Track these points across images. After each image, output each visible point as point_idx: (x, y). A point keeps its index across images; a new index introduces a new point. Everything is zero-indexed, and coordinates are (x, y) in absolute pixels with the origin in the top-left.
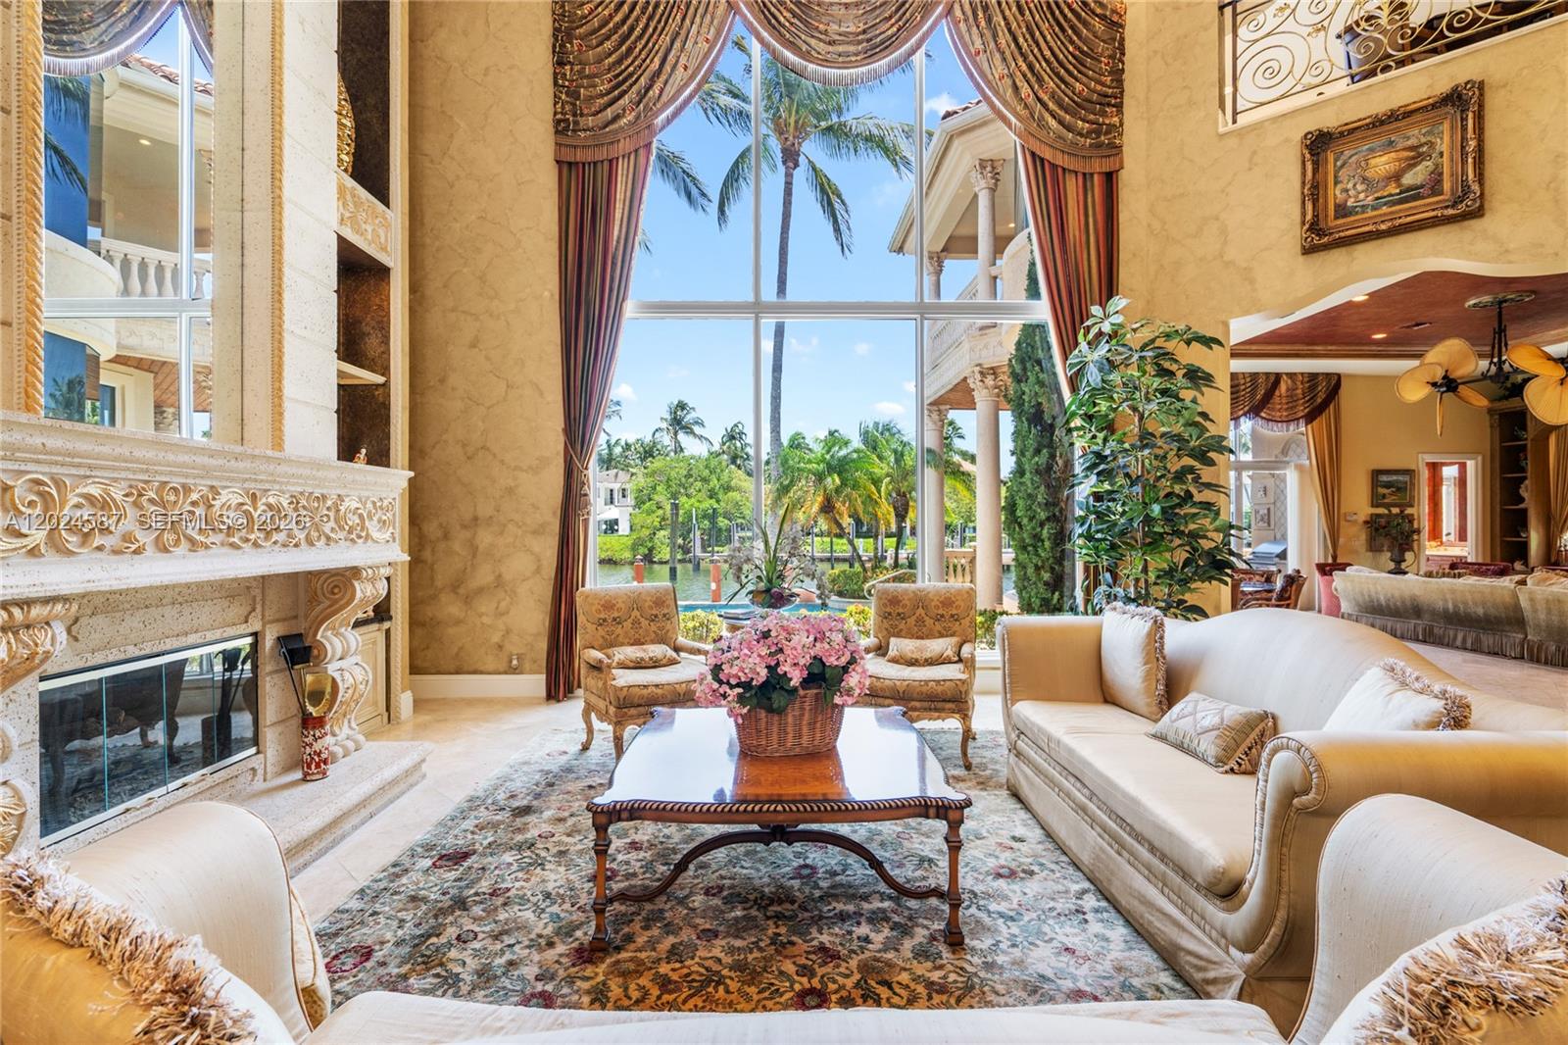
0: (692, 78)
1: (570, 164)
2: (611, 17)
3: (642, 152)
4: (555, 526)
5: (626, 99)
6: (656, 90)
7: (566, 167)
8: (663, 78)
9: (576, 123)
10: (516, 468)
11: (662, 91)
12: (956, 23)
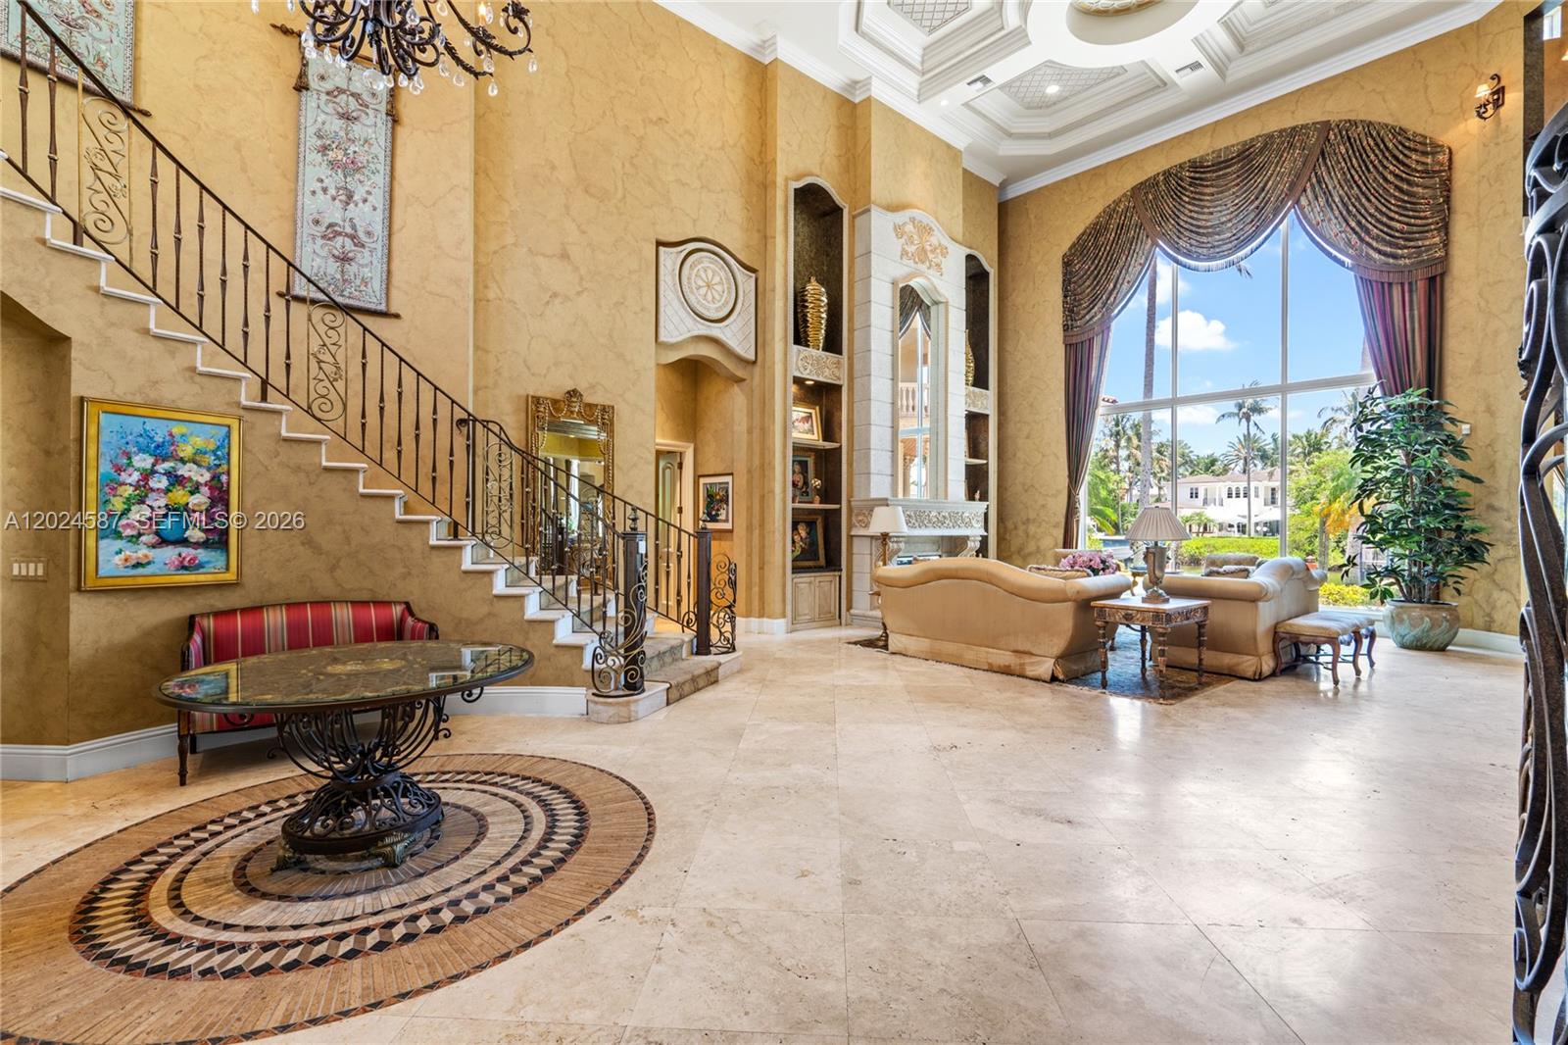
0: (1131, 288)
1: (1070, 345)
2: (1089, 268)
3: (1105, 332)
4: (1063, 520)
5: (1096, 308)
6: (1112, 299)
7: (1068, 346)
8: (1116, 291)
9: (1072, 325)
10: (1046, 495)
11: (1115, 298)
12: (1302, 209)
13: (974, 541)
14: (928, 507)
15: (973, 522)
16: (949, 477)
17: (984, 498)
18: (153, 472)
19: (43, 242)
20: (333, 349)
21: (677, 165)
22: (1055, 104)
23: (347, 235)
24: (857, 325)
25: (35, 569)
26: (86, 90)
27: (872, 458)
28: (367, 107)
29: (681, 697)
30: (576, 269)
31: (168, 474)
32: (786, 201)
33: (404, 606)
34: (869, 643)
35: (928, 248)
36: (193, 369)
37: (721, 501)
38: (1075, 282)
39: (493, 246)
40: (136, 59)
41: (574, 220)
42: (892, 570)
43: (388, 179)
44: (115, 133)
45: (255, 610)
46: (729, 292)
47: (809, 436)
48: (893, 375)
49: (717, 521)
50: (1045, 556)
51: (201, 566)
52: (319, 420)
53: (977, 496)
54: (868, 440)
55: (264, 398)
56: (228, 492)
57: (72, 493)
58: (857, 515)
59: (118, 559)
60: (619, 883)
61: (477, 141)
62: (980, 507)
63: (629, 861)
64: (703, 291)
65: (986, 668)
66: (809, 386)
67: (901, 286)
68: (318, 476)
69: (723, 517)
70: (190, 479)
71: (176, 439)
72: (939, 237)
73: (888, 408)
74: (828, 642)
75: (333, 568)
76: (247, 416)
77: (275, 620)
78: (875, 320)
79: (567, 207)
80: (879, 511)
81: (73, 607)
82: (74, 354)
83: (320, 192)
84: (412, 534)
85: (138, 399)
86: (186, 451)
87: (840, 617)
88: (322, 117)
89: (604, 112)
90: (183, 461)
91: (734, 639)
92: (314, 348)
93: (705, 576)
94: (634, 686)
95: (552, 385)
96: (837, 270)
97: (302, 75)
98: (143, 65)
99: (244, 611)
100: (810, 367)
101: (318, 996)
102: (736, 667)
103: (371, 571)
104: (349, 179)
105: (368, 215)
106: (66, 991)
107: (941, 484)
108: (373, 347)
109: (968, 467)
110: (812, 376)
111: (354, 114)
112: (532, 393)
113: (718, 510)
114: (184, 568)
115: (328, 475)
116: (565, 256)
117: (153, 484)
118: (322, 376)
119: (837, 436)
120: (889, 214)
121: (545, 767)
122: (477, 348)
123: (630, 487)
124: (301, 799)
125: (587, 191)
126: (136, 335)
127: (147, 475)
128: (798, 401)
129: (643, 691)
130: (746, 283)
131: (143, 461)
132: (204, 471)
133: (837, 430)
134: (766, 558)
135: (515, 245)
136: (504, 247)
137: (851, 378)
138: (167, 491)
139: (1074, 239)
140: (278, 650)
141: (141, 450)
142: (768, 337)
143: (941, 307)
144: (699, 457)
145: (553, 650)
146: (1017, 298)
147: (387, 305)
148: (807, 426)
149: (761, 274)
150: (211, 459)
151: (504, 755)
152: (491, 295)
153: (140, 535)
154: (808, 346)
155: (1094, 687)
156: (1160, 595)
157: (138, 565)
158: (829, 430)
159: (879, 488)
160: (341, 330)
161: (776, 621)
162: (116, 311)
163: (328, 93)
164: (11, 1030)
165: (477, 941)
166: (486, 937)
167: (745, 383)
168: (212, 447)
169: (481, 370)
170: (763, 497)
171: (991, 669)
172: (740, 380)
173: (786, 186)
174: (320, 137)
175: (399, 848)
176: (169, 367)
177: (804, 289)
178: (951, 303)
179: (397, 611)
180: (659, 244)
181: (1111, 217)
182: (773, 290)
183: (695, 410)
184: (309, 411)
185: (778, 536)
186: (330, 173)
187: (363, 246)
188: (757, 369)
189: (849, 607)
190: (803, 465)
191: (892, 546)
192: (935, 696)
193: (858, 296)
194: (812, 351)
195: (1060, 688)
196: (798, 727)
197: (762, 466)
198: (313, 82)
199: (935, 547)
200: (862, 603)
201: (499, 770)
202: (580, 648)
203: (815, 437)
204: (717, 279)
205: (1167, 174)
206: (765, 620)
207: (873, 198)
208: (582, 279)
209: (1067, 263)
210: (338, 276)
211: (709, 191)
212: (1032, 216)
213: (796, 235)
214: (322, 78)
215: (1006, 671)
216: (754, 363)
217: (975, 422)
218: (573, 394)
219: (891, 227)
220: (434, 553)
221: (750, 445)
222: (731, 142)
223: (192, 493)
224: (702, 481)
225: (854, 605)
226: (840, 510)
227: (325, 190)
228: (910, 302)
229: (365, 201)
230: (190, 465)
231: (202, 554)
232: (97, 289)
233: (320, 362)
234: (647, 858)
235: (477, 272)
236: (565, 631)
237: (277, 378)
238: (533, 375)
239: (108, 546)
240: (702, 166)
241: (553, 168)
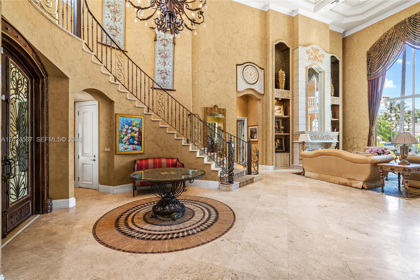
0: (395, 59)
1: (370, 80)
2: (377, 54)
3: (384, 75)
4: (367, 138)
5: (380, 67)
6: (387, 64)
7: (369, 81)
8: (388, 61)
9: (370, 74)
10: (361, 129)
11: (388, 63)
13: (334, 144)
14: (318, 134)
15: (334, 138)
16: (325, 125)
17: (338, 130)
18: (128, 129)
19: (110, 82)
20: (162, 99)
21: (242, 43)
22: (363, 3)
23: (165, 73)
24: (294, 81)
25: (108, 150)
26: (117, 49)
27: (300, 119)
28: (169, 42)
29: (243, 186)
30: (216, 74)
31: (131, 129)
32: (273, 49)
33: (177, 159)
34: (299, 174)
35: (318, 56)
36: (135, 106)
37: (255, 133)
38: (372, 60)
39: (196, 71)
40: (125, 40)
41: (215, 62)
42: (306, 152)
43: (173, 58)
44: (122, 57)
45: (147, 159)
46: (256, 76)
47: (280, 114)
48: (306, 95)
49: (254, 138)
50: (360, 149)
51: (137, 149)
52: (159, 116)
53: (335, 130)
54: (298, 115)
55: (148, 112)
56: (142, 133)
57: (115, 134)
58: (295, 136)
59: (122, 148)
60: (226, 232)
61: (192, 46)
62: (336, 133)
63: (228, 227)
64: (249, 76)
65: (338, 183)
66: (280, 100)
67: (308, 68)
68: (159, 129)
69: (255, 137)
70: (135, 130)
71: (132, 121)
72: (321, 52)
73: (305, 105)
74: (286, 173)
75: (162, 150)
76: (145, 116)
77: (151, 162)
78: (300, 79)
79: (214, 59)
80: (302, 135)
81: (115, 158)
82: (115, 105)
83: (159, 63)
84: (179, 142)
85: (126, 113)
86: (134, 124)
87: (290, 166)
88: (160, 46)
89: (223, 33)
90: (133, 126)
91: (258, 171)
92: (158, 100)
93: (250, 153)
94: (231, 182)
95: (210, 104)
96: (288, 66)
97: (156, 37)
98: (126, 41)
99: (145, 159)
100: (280, 95)
101: (159, 247)
102: (259, 178)
103: (170, 151)
104: (165, 59)
105: (169, 68)
106: (114, 237)
107: (322, 127)
108: (170, 98)
109: (332, 121)
110: (280, 97)
111: (166, 44)
112: (205, 107)
113: (254, 135)
114: (134, 150)
115: (161, 128)
116: (213, 71)
117: (128, 131)
118: (160, 106)
119: (288, 114)
120: (305, 47)
121: (208, 201)
122: (193, 96)
123: (230, 130)
124: (156, 202)
125: (218, 54)
126: (125, 100)
127: (127, 129)
128: (276, 104)
129: (233, 183)
130: (261, 73)
131: (126, 127)
132: (137, 128)
133: (288, 112)
134: (267, 149)
135: (201, 70)
136: (199, 71)
137: (293, 97)
138: (131, 133)
139: (371, 46)
140: (151, 168)
141: (126, 124)
142: (268, 87)
143: (322, 73)
144: (249, 121)
145: (211, 171)
146: (349, 67)
147: (173, 88)
148: (279, 111)
149: (265, 70)
150: (138, 126)
151: (199, 197)
152: (196, 83)
153: (126, 142)
154: (279, 89)
155: (379, 192)
156: (406, 162)
157: (126, 149)
158: (286, 112)
159: (302, 128)
160: (163, 95)
161: (270, 166)
162: (122, 95)
163: (161, 41)
164: (105, 243)
165: (192, 241)
166: (194, 240)
167: (261, 101)
168: (139, 123)
169: (194, 102)
170: (266, 132)
171: (340, 184)
172: (260, 100)
173: (272, 44)
174: (159, 51)
175: (175, 216)
176: (131, 106)
177: (278, 73)
178: (325, 71)
179: (175, 160)
180: (237, 65)
181: (386, 36)
182: (269, 74)
183: (247, 108)
184: (157, 114)
185: (271, 143)
186: (161, 59)
187: (168, 75)
188: (264, 96)
189: (293, 163)
190: (278, 122)
191: (306, 145)
192: (320, 191)
193: (295, 73)
194: (281, 90)
195: (366, 191)
196: (276, 196)
197: (266, 123)
198: (158, 39)
199: (321, 146)
200: (296, 162)
201: (198, 200)
202: (217, 171)
203: (282, 114)
204: (253, 73)
205: (410, 19)
206: (267, 166)
207: (299, 44)
208: (217, 77)
209: (369, 54)
210: (163, 82)
211: (250, 49)
212: (355, 41)
213: (276, 57)
214: (160, 37)
215: (345, 185)
216: (264, 95)
217: (334, 107)
218: (216, 106)
219: (305, 51)
220: (183, 147)
221: (263, 118)
222: (257, 35)
223: (135, 133)
224: (249, 128)
225: (294, 162)
226: (289, 135)
227: (160, 63)
228: (311, 73)
229: (168, 64)
230: (135, 127)
231: (137, 147)
232: (118, 91)
233: (159, 102)
234: (233, 227)
235: (192, 78)
236: (213, 167)
237: (151, 107)
238: (206, 102)
239: (121, 145)
240: (248, 42)
241: (210, 49)
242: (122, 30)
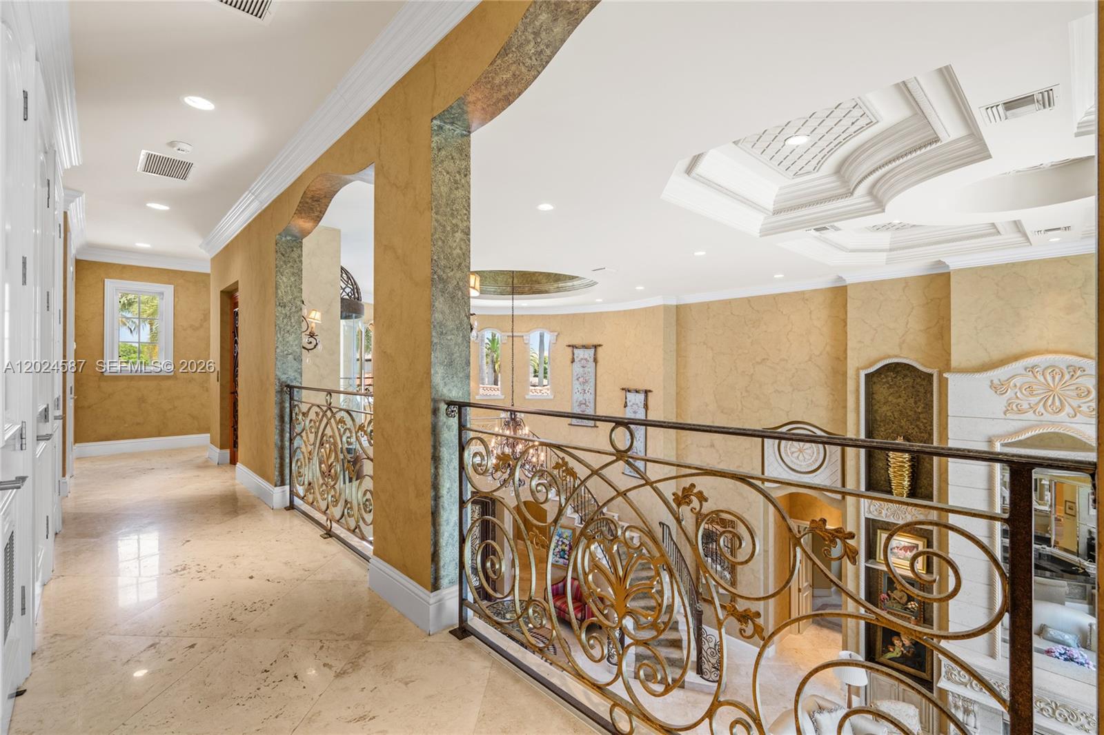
21: (775, 382)
28: (639, 407)
30: (717, 451)
32: (857, 384)
35: (1071, 393)
39: (683, 446)
43: (645, 430)
46: (818, 453)
56: (572, 547)
64: (797, 455)
67: (1004, 442)
70: (565, 543)
71: (563, 533)
86: (565, 536)
88: (630, 414)
89: (731, 369)
90: (564, 539)
97: (626, 402)
100: (886, 512)
105: (640, 445)
110: (887, 519)
111: (637, 411)
120: (982, 373)
125: (722, 412)
127: (558, 541)
131: (557, 538)
132: (568, 541)
135: (691, 444)
136: (687, 446)
138: (561, 545)
148: (908, 555)
153: (557, 555)
157: (557, 562)
163: (631, 406)
168: (569, 535)
173: (857, 374)
198: (628, 404)
208: (720, 455)
214: (630, 401)
219: (985, 386)
223: (566, 546)
229: (639, 440)
240: (793, 377)
241: (707, 405)
242: (592, 401)
